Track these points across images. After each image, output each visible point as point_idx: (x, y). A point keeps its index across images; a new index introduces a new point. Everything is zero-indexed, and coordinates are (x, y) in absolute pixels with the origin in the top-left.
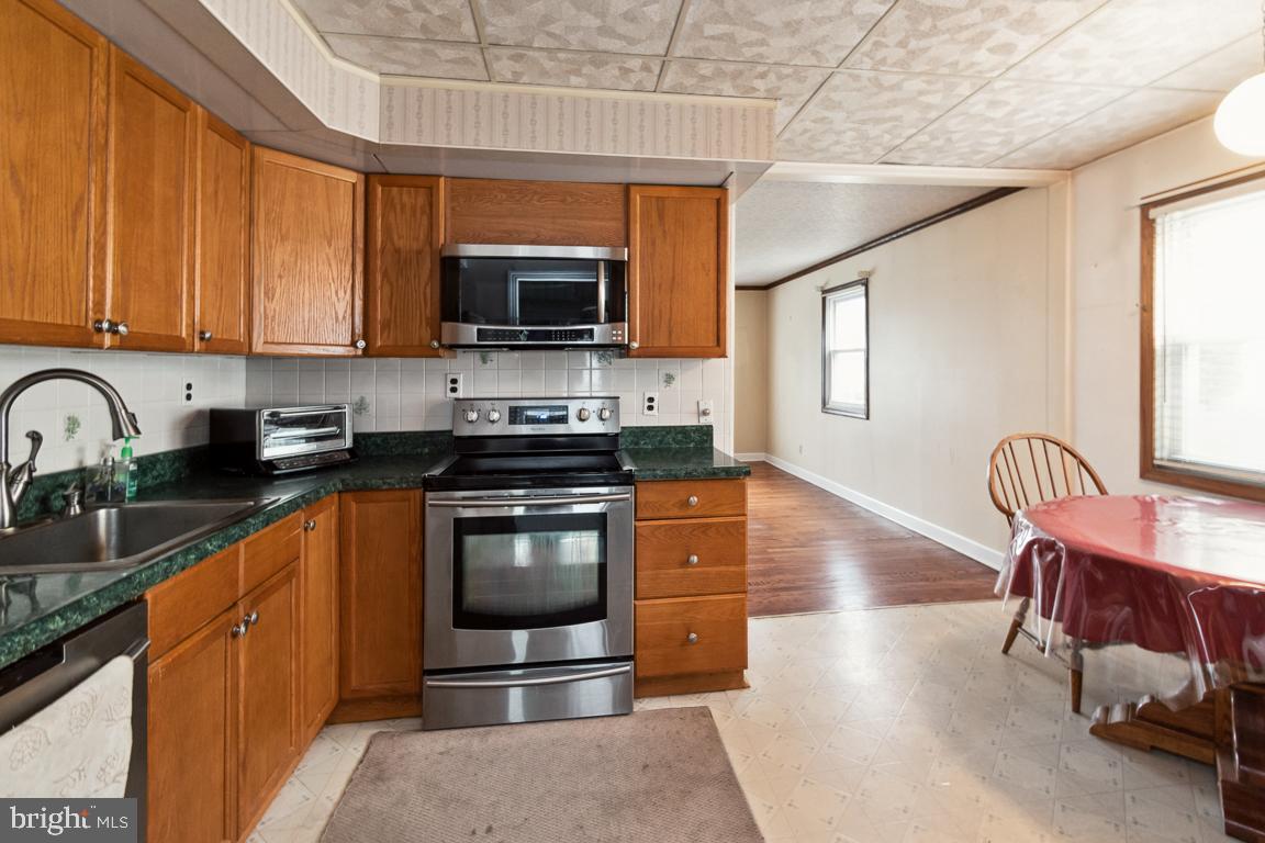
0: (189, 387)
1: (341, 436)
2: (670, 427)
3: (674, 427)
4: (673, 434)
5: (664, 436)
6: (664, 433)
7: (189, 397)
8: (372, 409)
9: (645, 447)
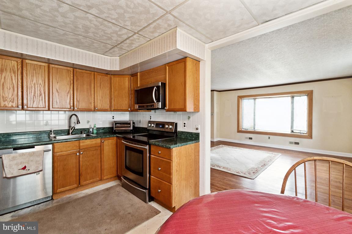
0: (113, 117)
1: (130, 127)
2: (188, 132)
3: (189, 132)
4: (189, 134)
5: (187, 135)
6: (187, 134)
7: (113, 118)
8: (141, 122)
9: (183, 137)
